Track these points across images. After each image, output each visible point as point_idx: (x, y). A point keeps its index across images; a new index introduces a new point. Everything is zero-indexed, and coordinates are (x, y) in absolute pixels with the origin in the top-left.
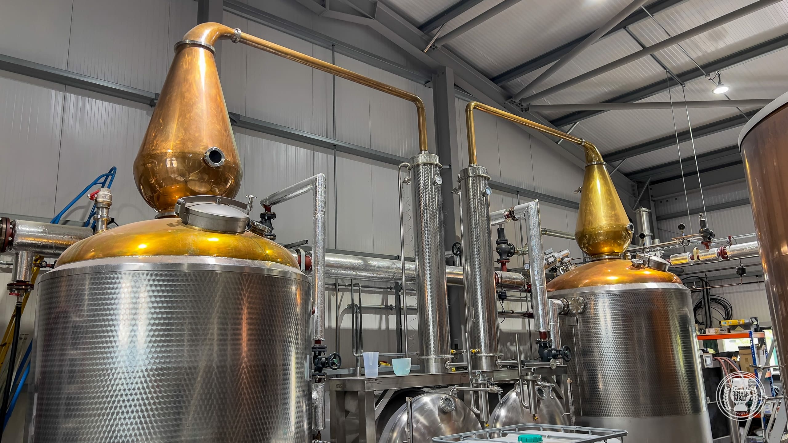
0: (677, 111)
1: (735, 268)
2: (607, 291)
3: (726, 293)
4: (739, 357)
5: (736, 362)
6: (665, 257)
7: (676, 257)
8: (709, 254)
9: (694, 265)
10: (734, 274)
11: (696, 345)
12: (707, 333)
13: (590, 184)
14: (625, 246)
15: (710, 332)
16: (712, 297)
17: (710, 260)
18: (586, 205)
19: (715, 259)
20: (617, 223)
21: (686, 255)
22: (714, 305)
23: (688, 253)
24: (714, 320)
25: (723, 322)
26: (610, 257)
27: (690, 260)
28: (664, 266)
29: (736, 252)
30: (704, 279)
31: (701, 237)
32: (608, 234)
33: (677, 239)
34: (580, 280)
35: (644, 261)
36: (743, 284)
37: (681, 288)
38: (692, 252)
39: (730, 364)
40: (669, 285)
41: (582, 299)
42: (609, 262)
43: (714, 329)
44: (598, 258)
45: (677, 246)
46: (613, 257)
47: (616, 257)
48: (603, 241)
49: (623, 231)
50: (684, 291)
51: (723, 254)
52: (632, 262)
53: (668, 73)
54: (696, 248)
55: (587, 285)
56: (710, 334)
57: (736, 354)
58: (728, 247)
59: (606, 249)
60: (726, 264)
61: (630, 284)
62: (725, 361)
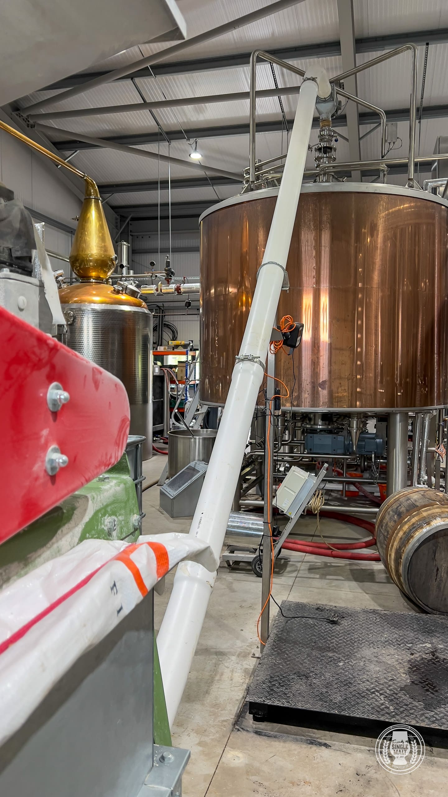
0: (162, 163)
1: (184, 301)
2: (92, 309)
3: (175, 321)
4: (177, 369)
5: (174, 372)
6: (138, 286)
7: (146, 287)
8: (169, 289)
9: (157, 295)
10: (183, 306)
11: (151, 358)
12: (158, 350)
13: (86, 215)
14: (109, 274)
15: (161, 349)
16: (165, 322)
17: (169, 293)
18: (82, 234)
19: (173, 293)
20: (105, 253)
21: (153, 287)
22: (166, 330)
23: (154, 286)
24: (164, 341)
25: (170, 342)
26: (96, 281)
27: (155, 291)
28: (137, 294)
29: (187, 290)
30: (161, 307)
31: (165, 274)
32: (96, 261)
33: (148, 273)
34: (72, 297)
35: (122, 288)
36: (188, 314)
37: (147, 312)
38: (157, 285)
39: (170, 374)
40: (139, 309)
41: (72, 313)
42: (94, 285)
43: (163, 347)
44: (86, 281)
45: (147, 279)
46: (98, 281)
47: (101, 282)
48: (92, 266)
49: (110, 260)
50: (148, 315)
51: (178, 289)
52: (114, 287)
53: (160, 130)
54: (160, 282)
55: (76, 302)
56: (161, 350)
57: (175, 366)
58: (182, 285)
59: (94, 274)
60: (180, 298)
61: (111, 305)
62: (168, 371)
